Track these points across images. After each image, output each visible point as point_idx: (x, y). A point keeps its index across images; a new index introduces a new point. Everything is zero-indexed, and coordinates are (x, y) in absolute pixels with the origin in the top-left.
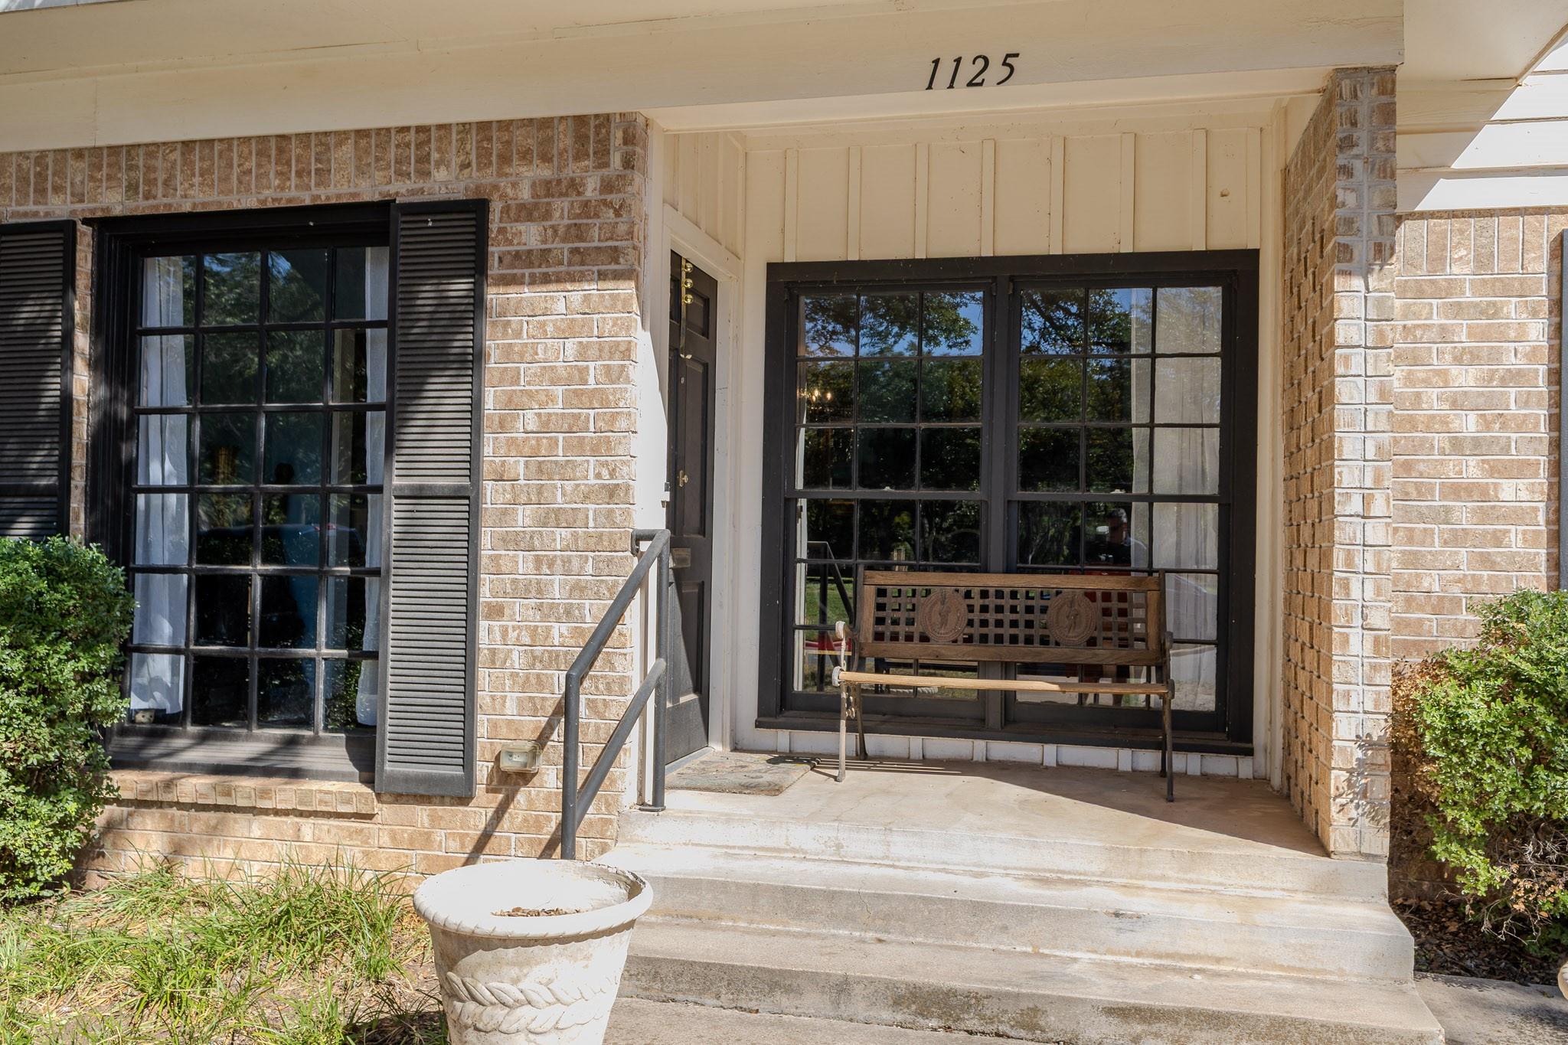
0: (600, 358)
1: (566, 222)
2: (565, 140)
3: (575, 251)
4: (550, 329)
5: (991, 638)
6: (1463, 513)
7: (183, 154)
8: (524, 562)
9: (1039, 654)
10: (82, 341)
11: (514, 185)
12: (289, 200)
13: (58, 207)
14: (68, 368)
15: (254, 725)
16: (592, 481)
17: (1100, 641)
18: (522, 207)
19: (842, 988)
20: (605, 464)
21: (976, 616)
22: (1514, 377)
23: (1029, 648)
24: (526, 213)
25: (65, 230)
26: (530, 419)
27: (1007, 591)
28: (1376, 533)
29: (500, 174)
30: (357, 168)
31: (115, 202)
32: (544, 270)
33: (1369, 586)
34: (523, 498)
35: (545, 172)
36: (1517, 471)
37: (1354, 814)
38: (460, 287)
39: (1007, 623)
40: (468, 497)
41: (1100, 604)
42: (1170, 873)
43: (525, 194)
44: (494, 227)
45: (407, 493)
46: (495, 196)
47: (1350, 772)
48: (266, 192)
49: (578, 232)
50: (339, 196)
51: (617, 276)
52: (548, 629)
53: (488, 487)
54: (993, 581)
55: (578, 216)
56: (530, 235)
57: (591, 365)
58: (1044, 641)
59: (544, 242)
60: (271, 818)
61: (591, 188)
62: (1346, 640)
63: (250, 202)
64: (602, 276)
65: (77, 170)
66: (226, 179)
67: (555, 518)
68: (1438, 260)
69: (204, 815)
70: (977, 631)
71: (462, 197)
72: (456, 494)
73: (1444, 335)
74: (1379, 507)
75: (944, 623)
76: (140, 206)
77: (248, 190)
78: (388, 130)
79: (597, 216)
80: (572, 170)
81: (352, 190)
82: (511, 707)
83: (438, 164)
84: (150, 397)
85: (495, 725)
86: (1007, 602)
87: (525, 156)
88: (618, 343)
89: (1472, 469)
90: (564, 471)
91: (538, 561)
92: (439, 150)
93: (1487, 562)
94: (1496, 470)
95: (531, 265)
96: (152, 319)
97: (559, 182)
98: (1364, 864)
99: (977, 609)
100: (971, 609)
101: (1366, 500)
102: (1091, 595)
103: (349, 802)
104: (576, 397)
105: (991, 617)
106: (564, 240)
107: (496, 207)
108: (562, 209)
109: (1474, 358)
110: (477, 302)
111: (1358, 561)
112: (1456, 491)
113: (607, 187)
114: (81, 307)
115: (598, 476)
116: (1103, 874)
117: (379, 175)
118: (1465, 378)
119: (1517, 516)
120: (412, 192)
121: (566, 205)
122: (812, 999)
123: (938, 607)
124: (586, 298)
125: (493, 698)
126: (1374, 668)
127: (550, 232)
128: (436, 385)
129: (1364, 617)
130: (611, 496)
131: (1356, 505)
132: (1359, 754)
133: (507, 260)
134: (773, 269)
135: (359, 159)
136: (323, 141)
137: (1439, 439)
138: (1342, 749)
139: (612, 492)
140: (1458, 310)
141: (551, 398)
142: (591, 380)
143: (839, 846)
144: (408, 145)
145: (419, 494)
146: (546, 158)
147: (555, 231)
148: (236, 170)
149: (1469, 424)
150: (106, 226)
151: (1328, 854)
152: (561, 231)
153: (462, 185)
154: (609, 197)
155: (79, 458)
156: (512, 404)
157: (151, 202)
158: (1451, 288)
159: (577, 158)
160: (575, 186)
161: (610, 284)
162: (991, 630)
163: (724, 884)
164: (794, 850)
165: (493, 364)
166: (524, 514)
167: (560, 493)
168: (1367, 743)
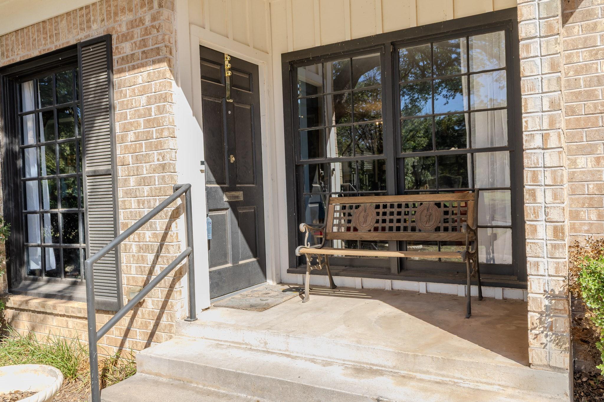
0: (156, 103)
1: (140, 39)
3: (143, 52)
4: (136, 91)
5: (387, 229)
7: (16, 36)
8: (134, 203)
9: (410, 236)
11: (120, 25)
12: (48, 50)
15: (63, 276)
16: (156, 163)
17: (442, 229)
18: (123, 35)
20: (160, 154)
21: (380, 218)
23: (406, 233)
24: (125, 37)
26: (131, 136)
27: (396, 204)
28: (551, 159)
29: (115, 21)
30: (68, 30)
32: (133, 64)
33: (549, 194)
34: (132, 174)
35: (130, 17)
37: (544, 340)
38: (103, 76)
39: (395, 221)
40: (111, 174)
41: (443, 209)
42: (431, 370)
43: (124, 29)
44: (114, 47)
45: (91, 174)
46: (114, 33)
47: (541, 313)
48: (41, 47)
49: (144, 43)
50: (63, 44)
51: (160, 61)
52: (144, 234)
53: (119, 168)
54: (389, 199)
55: (144, 35)
56: (127, 48)
57: (153, 106)
58: (413, 229)
59: (132, 50)
60: (59, 318)
61: (148, 21)
62: (535, 229)
63: (37, 53)
64: (154, 62)
66: (28, 45)
67: (144, 181)
69: (39, 315)
70: (380, 225)
71: (102, 35)
72: (107, 174)
74: (553, 142)
75: (365, 222)
77: (35, 47)
78: (76, 10)
79: (150, 34)
81: (67, 40)
82: (133, 271)
83: (94, 21)
84: (28, 141)
85: (128, 279)
86: (395, 210)
87: (123, 10)
88: (162, 94)
90: (146, 158)
91: (138, 202)
92: (94, 15)
95: (128, 62)
97: (136, 20)
98: (551, 373)
99: (381, 214)
100: (378, 214)
101: (545, 138)
102: (438, 205)
103: (80, 312)
104: (149, 123)
105: (388, 218)
106: (139, 48)
107: (114, 37)
108: (137, 31)
111: (541, 177)
113: (154, 19)
115: (158, 160)
116: (394, 367)
117: (74, 31)
120: (86, 37)
121: (139, 31)
123: (363, 213)
124: (149, 74)
125: (127, 266)
126: (554, 247)
127: (134, 45)
129: (546, 214)
130: (163, 169)
131: (538, 141)
132: (546, 302)
133: (120, 61)
135: (68, 26)
136: (56, 21)
138: (534, 299)
139: (163, 167)
141: (139, 125)
142: (153, 114)
143: (266, 343)
144: (83, 16)
145: (95, 174)
146: (130, 10)
147: (136, 44)
148: (31, 40)
151: (529, 365)
152: (138, 43)
153: (102, 29)
154: (154, 24)
156: (125, 130)
157: (9, 59)
159: (142, 7)
160: (141, 21)
161: (157, 66)
162: (387, 225)
163: (192, 365)
164: (246, 344)
165: (118, 111)
166: (132, 181)
167: (145, 170)
168: (551, 296)
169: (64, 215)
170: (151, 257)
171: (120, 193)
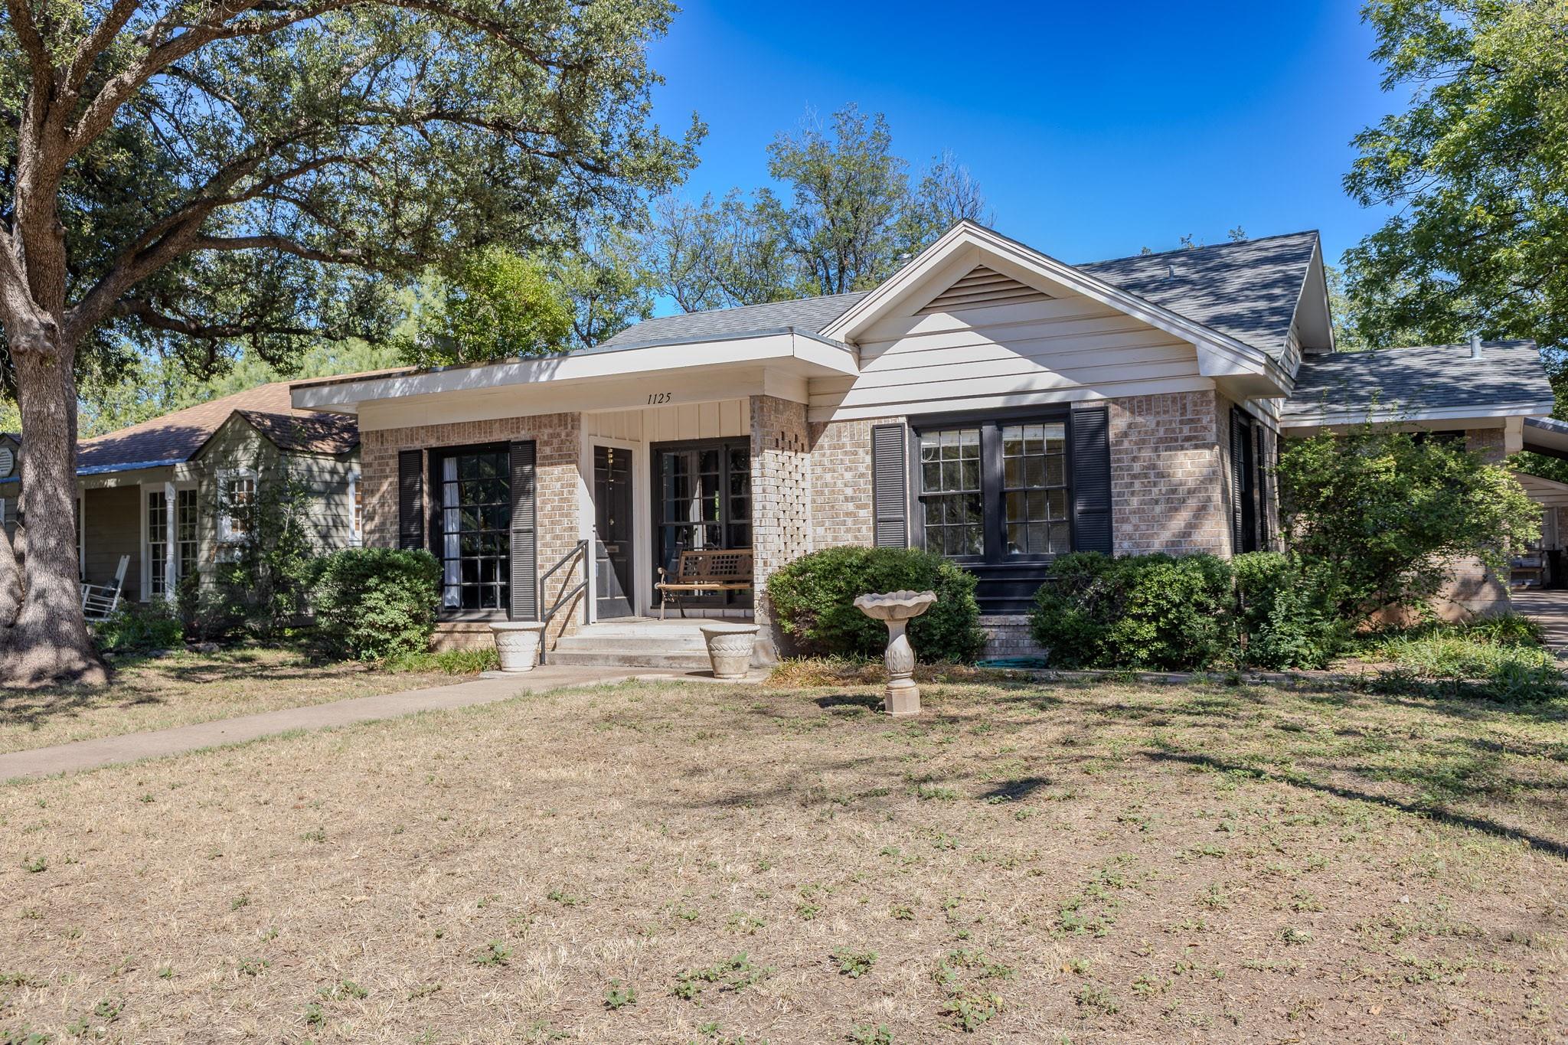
0: (566, 487)
1: (557, 446)
2: (556, 421)
3: (559, 455)
4: (553, 479)
5: (719, 572)
6: (850, 521)
7: (452, 427)
8: (549, 551)
9: (733, 577)
10: (426, 488)
11: (543, 435)
12: (480, 441)
13: (417, 445)
14: (422, 497)
15: (480, 607)
16: (566, 525)
19: (607, 658)
20: (569, 520)
21: (715, 565)
22: (862, 475)
23: (730, 575)
24: (546, 443)
25: (419, 452)
26: (548, 507)
27: (725, 556)
29: (539, 432)
30: (500, 431)
31: (434, 443)
32: (551, 461)
34: (548, 531)
35: (551, 431)
36: (864, 507)
37: (761, 612)
38: (528, 468)
39: (724, 567)
40: (533, 532)
43: (545, 438)
44: (537, 448)
45: (516, 532)
46: (538, 439)
47: (760, 600)
48: (475, 439)
49: (560, 449)
50: (495, 439)
51: (571, 463)
52: (557, 571)
53: (539, 528)
54: (721, 553)
55: (560, 444)
56: (548, 450)
57: (564, 490)
58: (735, 573)
59: (551, 452)
60: (483, 634)
61: (563, 436)
63: (471, 442)
64: (566, 463)
65: (422, 433)
66: (464, 435)
67: (557, 537)
68: (839, 436)
69: (464, 634)
70: (714, 570)
71: (529, 439)
72: (529, 531)
73: (842, 462)
75: (705, 568)
76: (440, 444)
77: (470, 438)
78: (508, 419)
79: (565, 444)
80: (558, 430)
81: (499, 437)
82: (547, 596)
83: (522, 429)
84: (447, 502)
87: (545, 426)
88: (570, 483)
89: (851, 506)
90: (559, 523)
91: (552, 550)
92: (522, 425)
93: (856, 538)
94: (858, 507)
95: (547, 460)
96: (447, 478)
97: (554, 433)
98: (764, 626)
104: (562, 500)
106: (556, 452)
107: (538, 442)
108: (555, 441)
109: (851, 469)
110: (533, 474)
112: (848, 514)
113: (567, 435)
114: (425, 476)
115: (567, 523)
117: (506, 433)
118: (848, 476)
119: (865, 522)
120: (515, 438)
121: (557, 441)
122: (601, 661)
124: (562, 470)
127: (553, 449)
128: (522, 500)
132: (762, 595)
133: (541, 458)
134: (652, 444)
135: (500, 428)
136: (490, 423)
137: (841, 497)
138: (758, 594)
139: (571, 529)
140: (846, 453)
141: (554, 500)
142: (564, 494)
144: (514, 423)
145: (518, 532)
146: (551, 426)
148: (467, 432)
149: (849, 491)
150: (431, 450)
151: (755, 624)
152: (556, 449)
153: (529, 435)
154: (567, 438)
155: (426, 525)
156: (544, 502)
158: (843, 446)
159: (559, 426)
160: (559, 435)
161: (568, 465)
165: (538, 490)
166: (548, 537)
167: (558, 530)
168: (763, 592)
169: (483, 561)
170: (560, 586)
171: (539, 544)
